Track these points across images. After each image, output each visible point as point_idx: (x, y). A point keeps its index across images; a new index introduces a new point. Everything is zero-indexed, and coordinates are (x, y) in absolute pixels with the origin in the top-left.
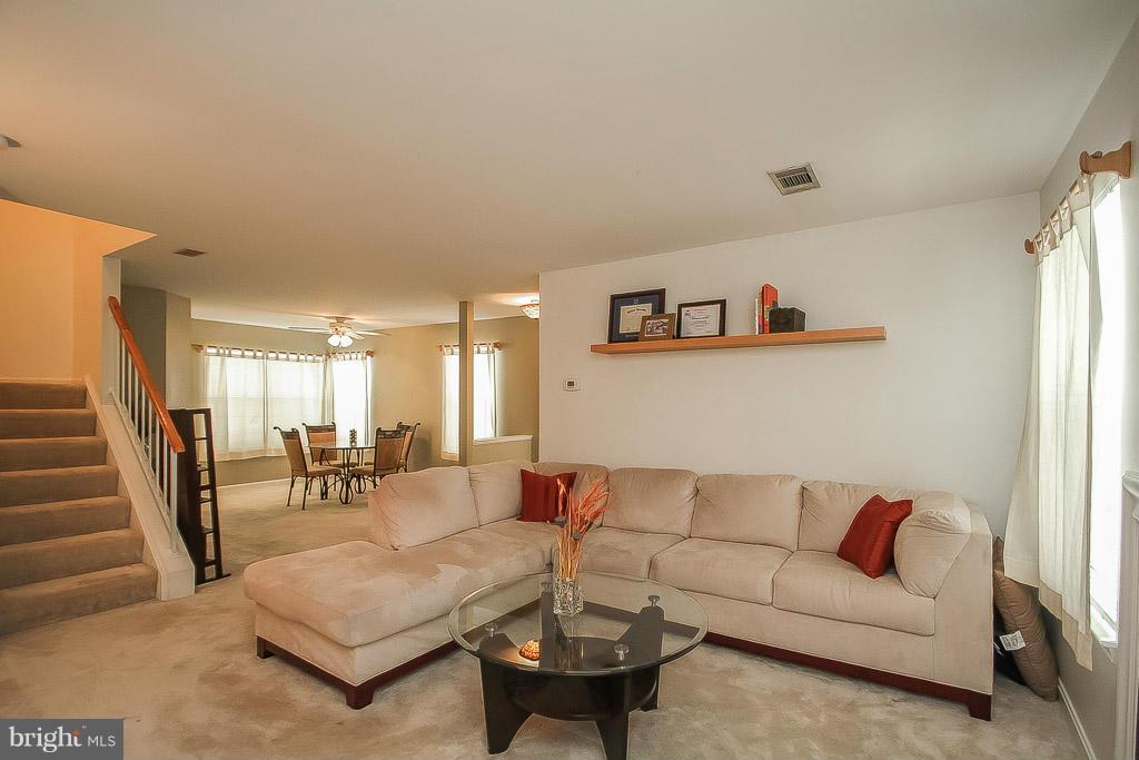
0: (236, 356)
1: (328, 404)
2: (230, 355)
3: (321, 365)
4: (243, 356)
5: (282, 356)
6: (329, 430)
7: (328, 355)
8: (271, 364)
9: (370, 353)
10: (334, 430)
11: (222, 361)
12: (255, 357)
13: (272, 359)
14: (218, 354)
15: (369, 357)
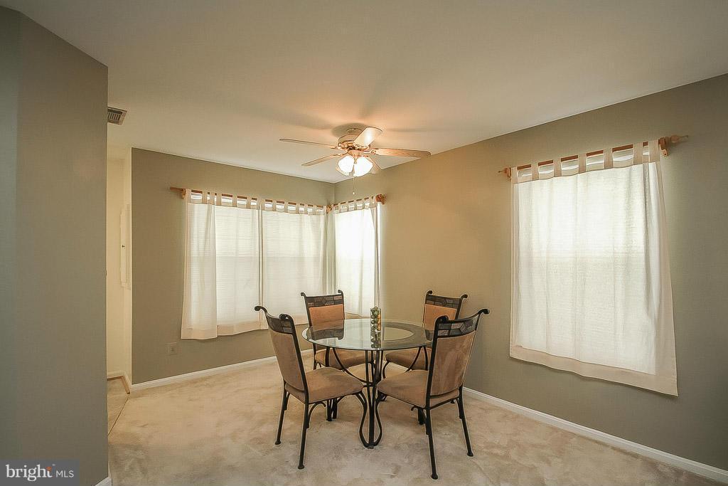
0: (227, 205)
1: (329, 263)
2: (219, 204)
3: (322, 217)
4: (235, 205)
5: (279, 207)
6: (336, 302)
7: (329, 206)
8: (268, 215)
9: (381, 199)
10: (341, 301)
11: (209, 211)
12: (248, 207)
13: (268, 210)
14: (204, 202)
15: (379, 204)
